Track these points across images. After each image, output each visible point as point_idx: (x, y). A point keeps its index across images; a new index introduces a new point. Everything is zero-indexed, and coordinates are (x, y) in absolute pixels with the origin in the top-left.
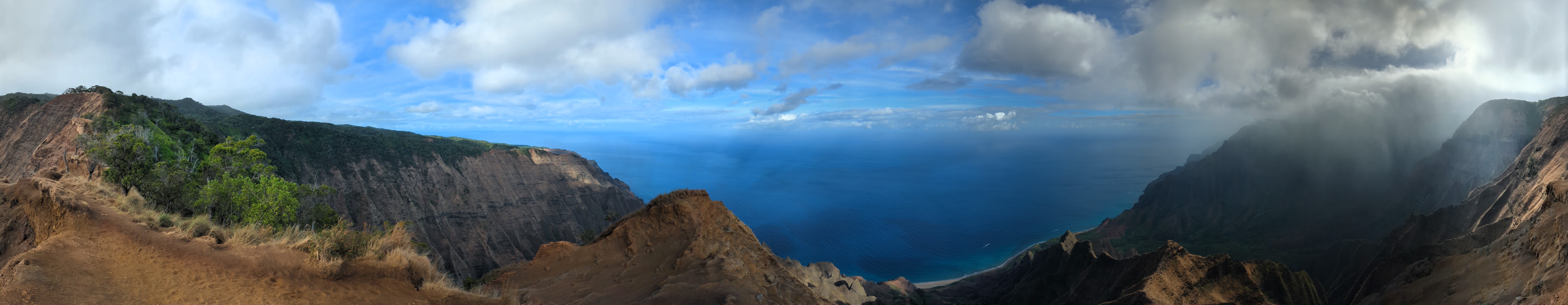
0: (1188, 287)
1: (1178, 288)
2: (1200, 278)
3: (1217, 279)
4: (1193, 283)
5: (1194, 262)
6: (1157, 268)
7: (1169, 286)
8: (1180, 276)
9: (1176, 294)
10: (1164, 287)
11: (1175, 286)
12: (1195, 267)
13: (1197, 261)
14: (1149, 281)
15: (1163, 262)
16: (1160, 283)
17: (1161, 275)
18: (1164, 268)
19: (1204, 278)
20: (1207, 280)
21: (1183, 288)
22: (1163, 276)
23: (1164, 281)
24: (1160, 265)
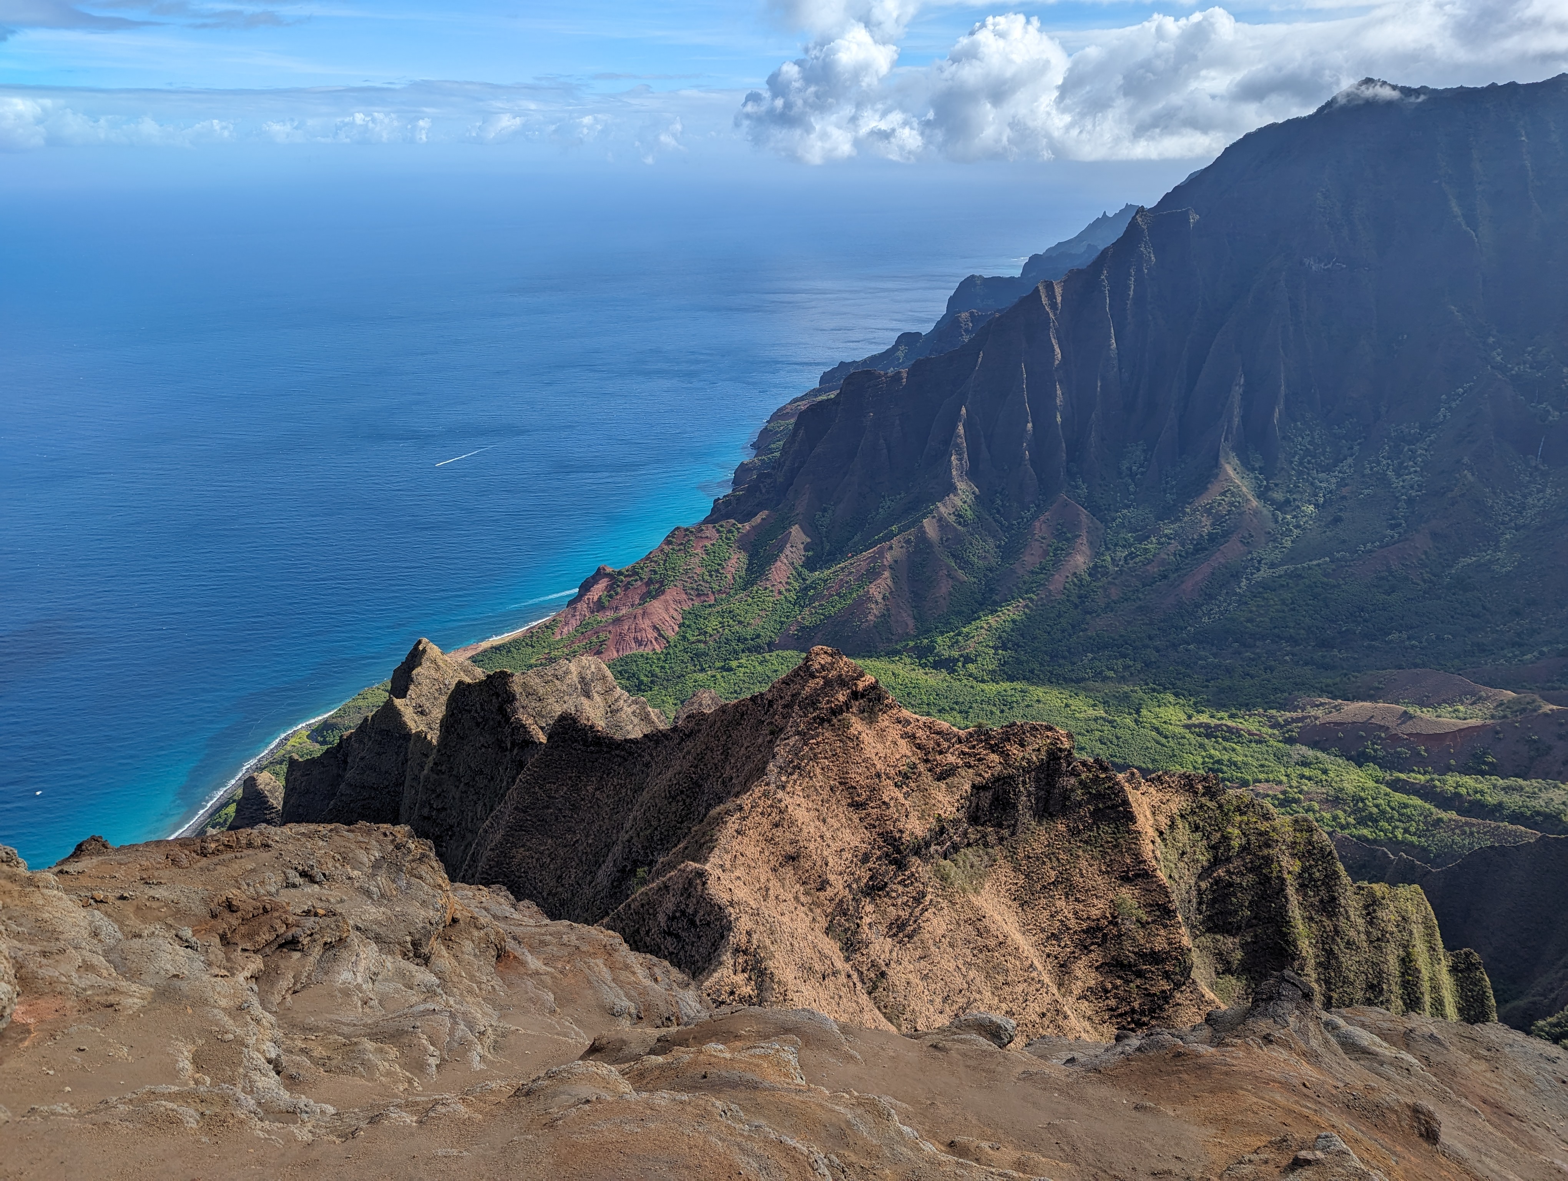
0: (887, 855)
1: (845, 855)
2: (939, 819)
3: (1006, 833)
4: (906, 837)
5: (919, 747)
6: (766, 763)
7: (812, 846)
8: (857, 806)
9: (838, 885)
10: (790, 849)
11: (835, 846)
12: (921, 767)
13: (931, 744)
14: (732, 824)
15: (792, 742)
16: (778, 832)
17: (780, 794)
18: (793, 767)
19: (955, 822)
20: (965, 833)
21: (865, 859)
22: (788, 800)
23: (792, 823)
24: (782, 751)
